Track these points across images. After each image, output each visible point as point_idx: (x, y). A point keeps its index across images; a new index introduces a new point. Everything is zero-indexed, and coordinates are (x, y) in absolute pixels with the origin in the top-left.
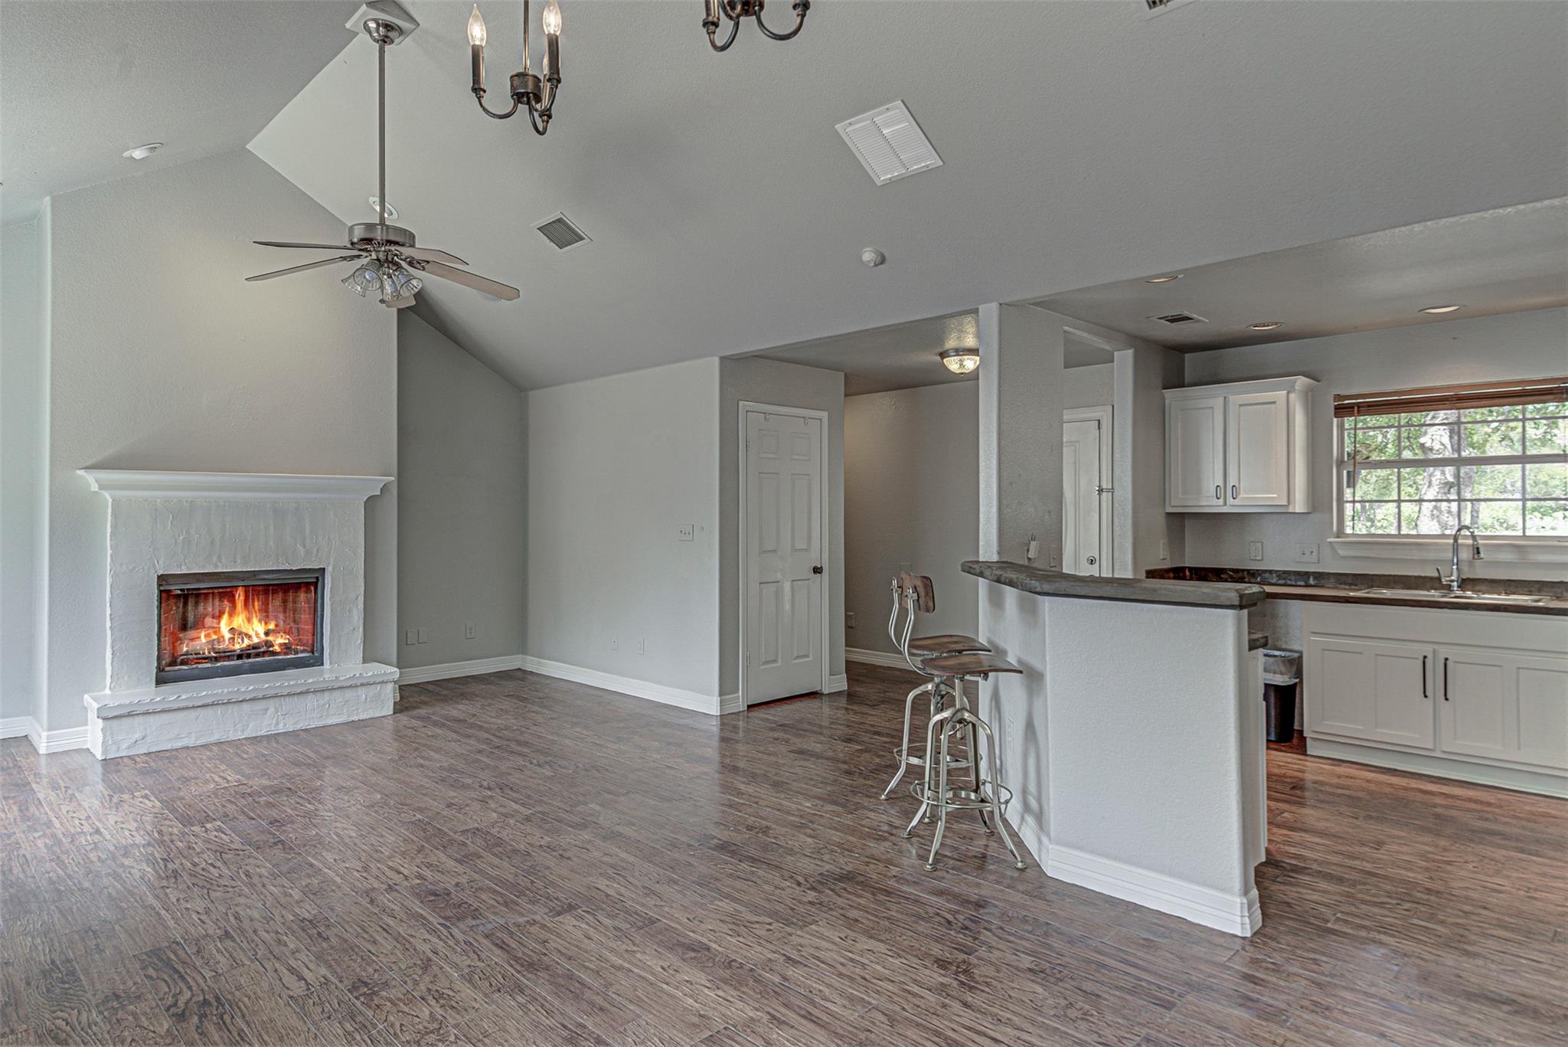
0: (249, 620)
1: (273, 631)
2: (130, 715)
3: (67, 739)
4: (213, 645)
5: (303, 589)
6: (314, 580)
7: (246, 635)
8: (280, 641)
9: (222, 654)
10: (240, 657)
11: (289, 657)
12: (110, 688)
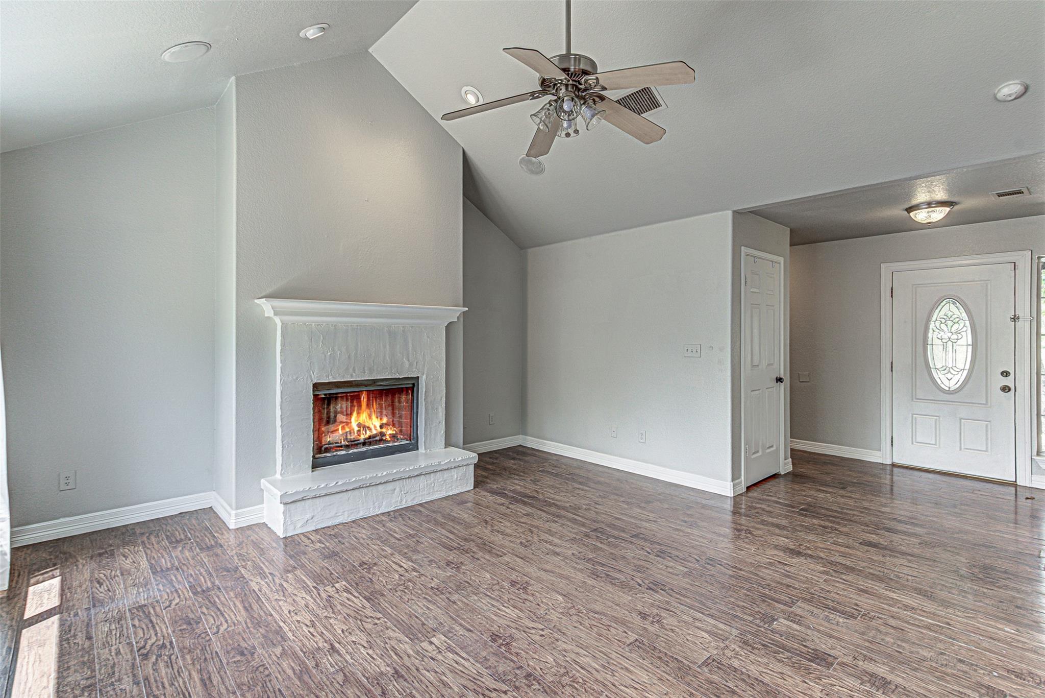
0: (370, 417)
1: (386, 424)
2: (303, 499)
3: (250, 516)
4: (346, 436)
5: (404, 393)
6: (411, 386)
7: (368, 427)
8: (390, 432)
9: (353, 443)
10: (364, 444)
11: (396, 444)
12: (281, 475)
